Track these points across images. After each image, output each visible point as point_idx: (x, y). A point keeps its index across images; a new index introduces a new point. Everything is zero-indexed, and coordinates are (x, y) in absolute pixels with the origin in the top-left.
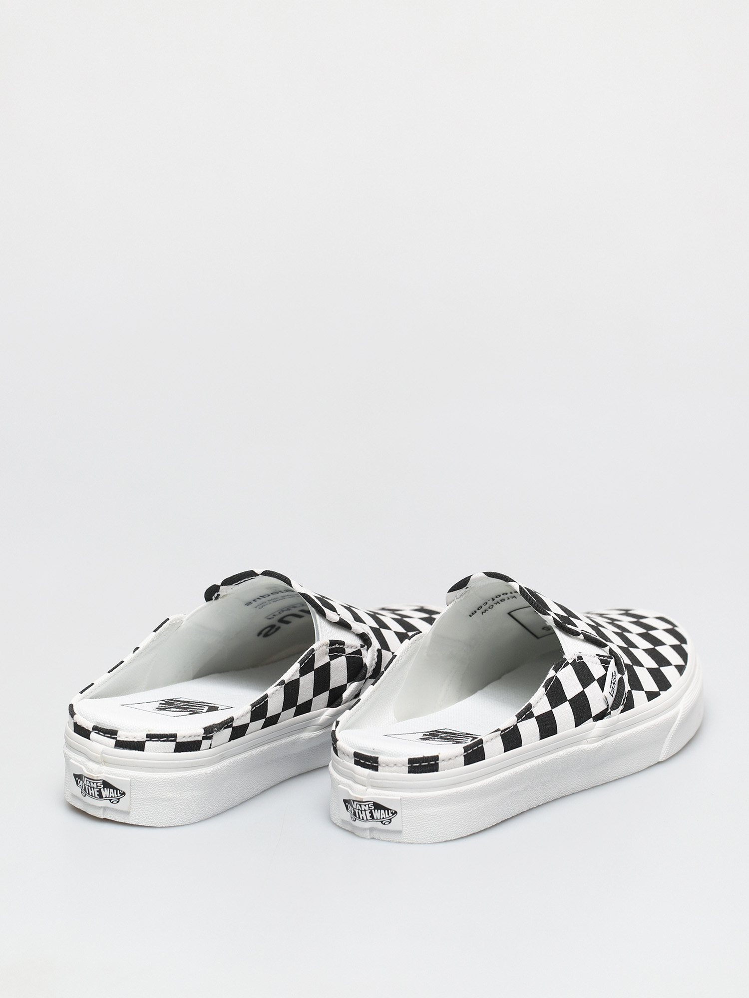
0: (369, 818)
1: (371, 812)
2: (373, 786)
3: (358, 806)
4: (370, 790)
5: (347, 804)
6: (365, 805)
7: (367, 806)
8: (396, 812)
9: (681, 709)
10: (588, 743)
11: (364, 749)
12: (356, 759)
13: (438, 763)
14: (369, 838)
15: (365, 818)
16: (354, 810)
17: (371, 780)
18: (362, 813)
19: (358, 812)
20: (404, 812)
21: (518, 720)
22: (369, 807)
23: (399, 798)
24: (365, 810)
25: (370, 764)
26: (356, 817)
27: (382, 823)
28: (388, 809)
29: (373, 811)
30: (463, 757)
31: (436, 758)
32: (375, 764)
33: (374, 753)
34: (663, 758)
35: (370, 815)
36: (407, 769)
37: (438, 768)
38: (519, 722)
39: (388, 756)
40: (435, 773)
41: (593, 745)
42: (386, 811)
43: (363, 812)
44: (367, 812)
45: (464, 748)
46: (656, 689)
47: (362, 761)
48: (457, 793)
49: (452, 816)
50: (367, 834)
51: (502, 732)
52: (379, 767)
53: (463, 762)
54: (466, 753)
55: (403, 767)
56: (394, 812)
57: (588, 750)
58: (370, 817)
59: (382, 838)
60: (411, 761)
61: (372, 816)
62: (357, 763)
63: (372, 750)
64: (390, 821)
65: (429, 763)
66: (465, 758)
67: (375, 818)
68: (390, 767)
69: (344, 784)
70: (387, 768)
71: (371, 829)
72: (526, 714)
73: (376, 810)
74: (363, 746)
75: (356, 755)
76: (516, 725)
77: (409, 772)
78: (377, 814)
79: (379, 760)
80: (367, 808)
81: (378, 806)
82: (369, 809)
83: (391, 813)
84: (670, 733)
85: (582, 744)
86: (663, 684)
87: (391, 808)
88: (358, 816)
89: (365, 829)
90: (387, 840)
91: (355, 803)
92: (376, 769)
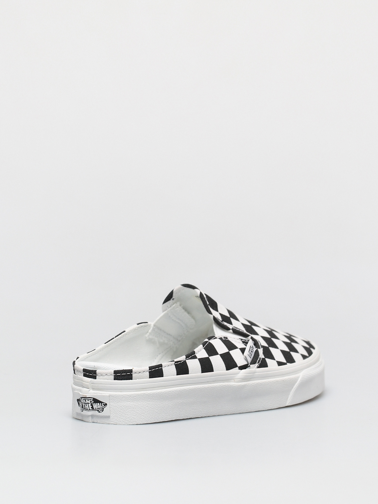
0: (90, 409)
1: (92, 405)
2: (93, 389)
3: (84, 400)
4: (92, 391)
5: (79, 402)
6: (88, 400)
7: (89, 400)
8: (106, 404)
9: (301, 376)
10: (235, 382)
11: (89, 367)
12: (84, 373)
13: (132, 374)
14: (91, 422)
15: (88, 409)
16: (82, 404)
17: (92, 384)
18: (86, 406)
19: (84, 405)
20: (111, 404)
21: (186, 359)
22: (91, 402)
23: (108, 395)
24: (88, 403)
25: (92, 375)
26: (83, 408)
27: (98, 411)
28: (102, 402)
29: (93, 404)
30: (148, 373)
31: (131, 371)
32: (94, 375)
33: (95, 368)
34: (289, 404)
35: (91, 406)
36: (113, 377)
37: (132, 377)
38: (187, 359)
39: (103, 370)
40: (130, 380)
41: (238, 383)
42: (101, 404)
43: (87, 404)
44: (90, 405)
45: (149, 367)
46: (285, 361)
47: (87, 374)
48: (144, 394)
49: (141, 408)
50: (90, 419)
51: (175, 363)
52: (97, 376)
53: (148, 375)
54: (150, 371)
55: (111, 376)
56: (105, 404)
57: (234, 386)
58: (92, 408)
59: (99, 421)
60: (116, 372)
61: (92, 407)
62: (85, 375)
63: (93, 367)
64: (103, 410)
65: (126, 374)
66: (149, 373)
67: (94, 409)
68: (103, 376)
69: (77, 390)
70: (101, 377)
71: (92, 416)
72: (191, 355)
73: (95, 403)
74: (88, 365)
75: (84, 370)
76: (185, 360)
77: (114, 379)
78: (95, 406)
79: (97, 372)
80: (89, 402)
81: (96, 401)
82: (91, 403)
83: (104, 405)
84: (293, 389)
85: (231, 382)
86: (290, 360)
87: (103, 402)
88: (84, 408)
89: (89, 416)
90: (102, 422)
91: (83, 399)
92: (95, 378)
